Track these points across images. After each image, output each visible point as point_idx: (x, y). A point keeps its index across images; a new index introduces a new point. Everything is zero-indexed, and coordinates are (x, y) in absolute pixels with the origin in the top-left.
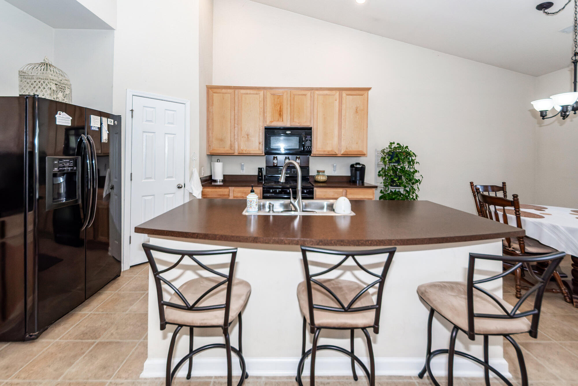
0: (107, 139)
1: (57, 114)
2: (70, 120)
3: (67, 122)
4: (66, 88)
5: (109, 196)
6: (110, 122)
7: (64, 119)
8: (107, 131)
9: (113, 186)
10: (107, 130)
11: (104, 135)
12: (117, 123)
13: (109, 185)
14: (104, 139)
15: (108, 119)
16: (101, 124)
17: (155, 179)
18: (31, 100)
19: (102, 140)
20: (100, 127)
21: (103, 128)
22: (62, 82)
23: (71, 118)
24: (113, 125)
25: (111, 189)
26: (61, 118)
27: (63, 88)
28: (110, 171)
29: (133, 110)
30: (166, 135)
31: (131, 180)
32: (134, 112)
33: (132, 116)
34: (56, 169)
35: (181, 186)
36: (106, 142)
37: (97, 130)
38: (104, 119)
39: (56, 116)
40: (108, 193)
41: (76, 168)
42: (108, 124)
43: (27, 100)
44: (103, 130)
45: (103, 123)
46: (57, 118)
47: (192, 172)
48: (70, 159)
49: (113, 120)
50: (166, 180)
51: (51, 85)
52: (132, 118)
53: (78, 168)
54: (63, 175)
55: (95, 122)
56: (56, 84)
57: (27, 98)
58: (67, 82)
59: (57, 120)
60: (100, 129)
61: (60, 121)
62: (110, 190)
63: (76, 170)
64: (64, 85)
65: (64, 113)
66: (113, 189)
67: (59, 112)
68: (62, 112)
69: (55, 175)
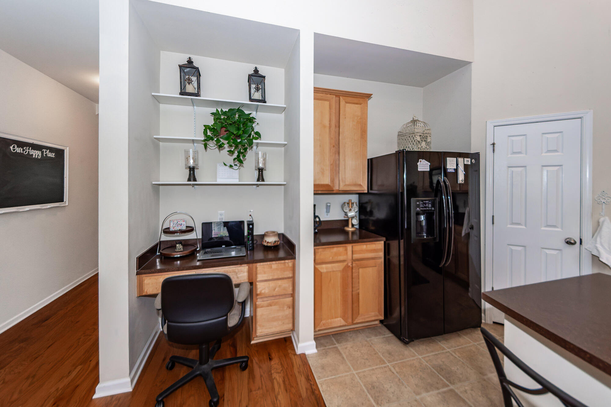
0: (463, 179)
1: (418, 162)
2: (429, 166)
3: (426, 167)
4: (428, 136)
5: (468, 235)
6: (467, 161)
7: (424, 165)
8: (464, 172)
9: (473, 226)
10: (463, 170)
11: (460, 176)
12: (474, 161)
13: (468, 224)
14: (460, 180)
15: (465, 159)
16: (457, 165)
17: (526, 226)
18: (402, 154)
19: (458, 181)
20: (456, 168)
21: (459, 168)
22: (425, 132)
23: (429, 164)
24: (470, 164)
25: (470, 228)
26: (421, 165)
27: (426, 137)
28: (469, 210)
29: (495, 143)
30: (544, 168)
31: (493, 223)
32: (495, 145)
33: (494, 150)
34: (418, 209)
35: (572, 242)
36: (462, 183)
37: (453, 171)
38: (460, 160)
39: (418, 164)
40: (467, 232)
41: (434, 209)
42: (465, 163)
43: (400, 154)
44: (459, 170)
45: (459, 163)
46: (418, 166)
47: (598, 222)
48: (429, 200)
49: (470, 159)
50: (543, 228)
51: (416, 138)
52: (494, 152)
53: (435, 209)
54: (424, 214)
55: (451, 164)
56: (420, 136)
57: (399, 152)
58: (428, 131)
59: (419, 167)
60: (456, 170)
61: (421, 167)
62: (470, 230)
63: (434, 210)
64: (426, 135)
65: (424, 160)
66: (473, 229)
67: (420, 160)
68: (422, 160)
69: (418, 214)
